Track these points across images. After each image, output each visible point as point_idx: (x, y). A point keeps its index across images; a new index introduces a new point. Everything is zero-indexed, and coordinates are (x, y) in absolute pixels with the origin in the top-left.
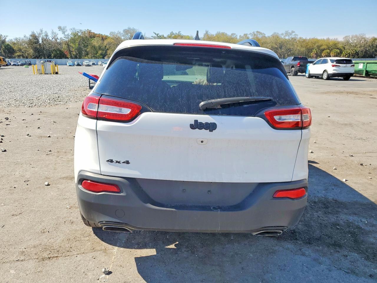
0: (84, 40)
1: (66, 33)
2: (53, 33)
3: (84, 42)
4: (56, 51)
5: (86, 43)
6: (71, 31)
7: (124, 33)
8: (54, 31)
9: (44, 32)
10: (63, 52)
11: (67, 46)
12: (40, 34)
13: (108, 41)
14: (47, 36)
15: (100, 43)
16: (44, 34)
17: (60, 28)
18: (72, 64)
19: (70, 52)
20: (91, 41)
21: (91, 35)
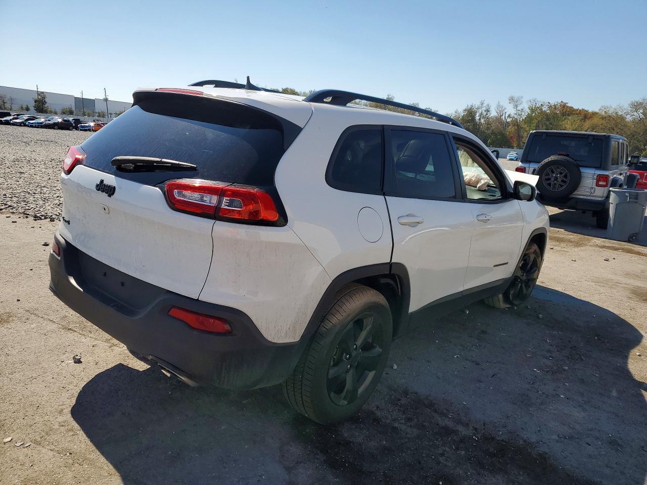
0: (548, 119)
1: (519, 108)
2: (499, 106)
3: (548, 123)
4: (496, 135)
5: (551, 124)
6: (529, 103)
7: (630, 109)
8: (501, 104)
9: (485, 105)
10: (506, 137)
11: (516, 128)
12: (478, 108)
13: (593, 121)
14: (488, 111)
15: (576, 126)
16: (484, 108)
17: (512, 99)
18: (515, 157)
19: (520, 137)
20: (562, 121)
21: (565, 110)
